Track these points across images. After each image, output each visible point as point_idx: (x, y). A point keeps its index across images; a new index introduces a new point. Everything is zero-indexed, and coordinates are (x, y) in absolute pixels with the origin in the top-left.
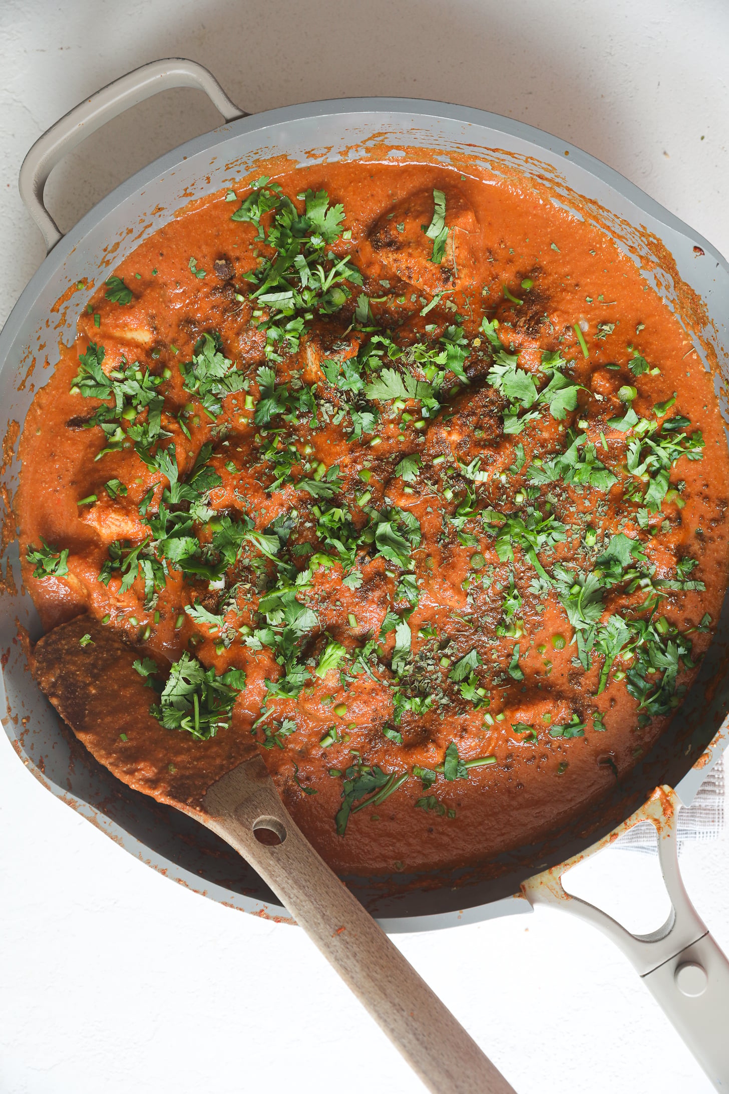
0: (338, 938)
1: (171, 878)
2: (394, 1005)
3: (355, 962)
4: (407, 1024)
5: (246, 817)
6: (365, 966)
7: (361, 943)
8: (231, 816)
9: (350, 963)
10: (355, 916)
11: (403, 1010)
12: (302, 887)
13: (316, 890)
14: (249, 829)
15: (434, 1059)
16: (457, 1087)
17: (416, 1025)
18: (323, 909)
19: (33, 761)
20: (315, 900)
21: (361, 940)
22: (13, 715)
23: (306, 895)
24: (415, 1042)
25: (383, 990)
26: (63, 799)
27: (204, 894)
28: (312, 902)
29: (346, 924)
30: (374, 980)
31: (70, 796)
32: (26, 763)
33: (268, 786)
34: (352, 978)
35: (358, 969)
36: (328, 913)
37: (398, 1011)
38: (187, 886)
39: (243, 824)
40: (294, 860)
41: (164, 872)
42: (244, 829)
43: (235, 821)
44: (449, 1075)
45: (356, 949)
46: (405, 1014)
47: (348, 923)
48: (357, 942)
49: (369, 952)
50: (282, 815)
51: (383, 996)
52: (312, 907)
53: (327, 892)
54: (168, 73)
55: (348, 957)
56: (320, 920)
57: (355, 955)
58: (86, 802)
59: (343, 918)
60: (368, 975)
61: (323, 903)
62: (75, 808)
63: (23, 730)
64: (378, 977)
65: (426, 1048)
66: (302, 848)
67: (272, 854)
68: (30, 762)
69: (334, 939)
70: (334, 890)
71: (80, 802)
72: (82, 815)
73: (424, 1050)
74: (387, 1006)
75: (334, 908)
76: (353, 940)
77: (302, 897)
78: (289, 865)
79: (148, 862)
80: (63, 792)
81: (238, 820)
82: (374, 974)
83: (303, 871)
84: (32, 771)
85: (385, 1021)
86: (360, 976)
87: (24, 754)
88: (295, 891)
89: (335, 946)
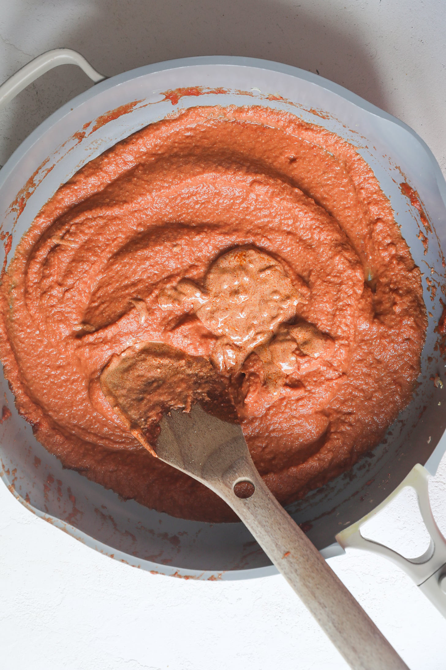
0: (286, 559)
1: (117, 559)
2: (320, 604)
3: (296, 575)
4: (328, 616)
5: (228, 480)
6: (303, 579)
7: (300, 562)
8: (219, 481)
9: (293, 576)
10: (297, 544)
11: (326, 607)
12: (263, 526)
13: (272, 528)
14: (230, 488)
15: (345, 639)
16: (359, 658)
17: (334, 617)
18: (276, 541)
19: (22, 497)
20: (272, 534)
21: (300, 560)
22: (6, 470)
23: (266, 531)
24: (333, 628)
25: (313, 594)
26: (44, 518)
27: (139, 567)
28: (270, 536)
29: (290, 550)
30: (307, 587)
31: (48, 516)
32: (18, 499)
33: (245, 455)
34: (295, 585)
35: (298, 580)
36: (279, 543)
37: (323, 608)
38: (128, 563)
39: (226, 485)
40: (258, 508)
41: (112, 556)
42: (227, 489)
43: (222, 484)
44: (354, 650)
45: (296, 567)
46: (327, 609)
47: (292, 549)
48: (298, 562)
49: (305, 568)
50: (253, 475)
51: (313, 598)
52: (270, 540)
53: (279, 529)
54: (55, 58)
55: (292, 572)
56: (275, 548)
57: (296, 571)
58: (58, 518)
59: (289, 546)
60: (304, 584)
61: (276, 536)
62: (52, 523)
63: (13, 477)
64: (311, 585)
65: (340, 632)
66: (264, 497)
67: (245, 504)
68: (20, 497)
69: (283, 560)
70: (284, 526)
71: (54, 519)
72: (57, 527)
73: (338, 634)
74: (316, 605)
75: (284, 539)
76: (295, 560)
77: (264, 533)
78: (256, 511)
79: (102, 552)
80: (43, 514)
81: (224, 483)
82: (308, 584)
83: (264, 515)
84: (22, 503)
85: (315, 614)
86: (299, 584)
87: (16, 493)
88: (259, 529)
89: (284, 565)
